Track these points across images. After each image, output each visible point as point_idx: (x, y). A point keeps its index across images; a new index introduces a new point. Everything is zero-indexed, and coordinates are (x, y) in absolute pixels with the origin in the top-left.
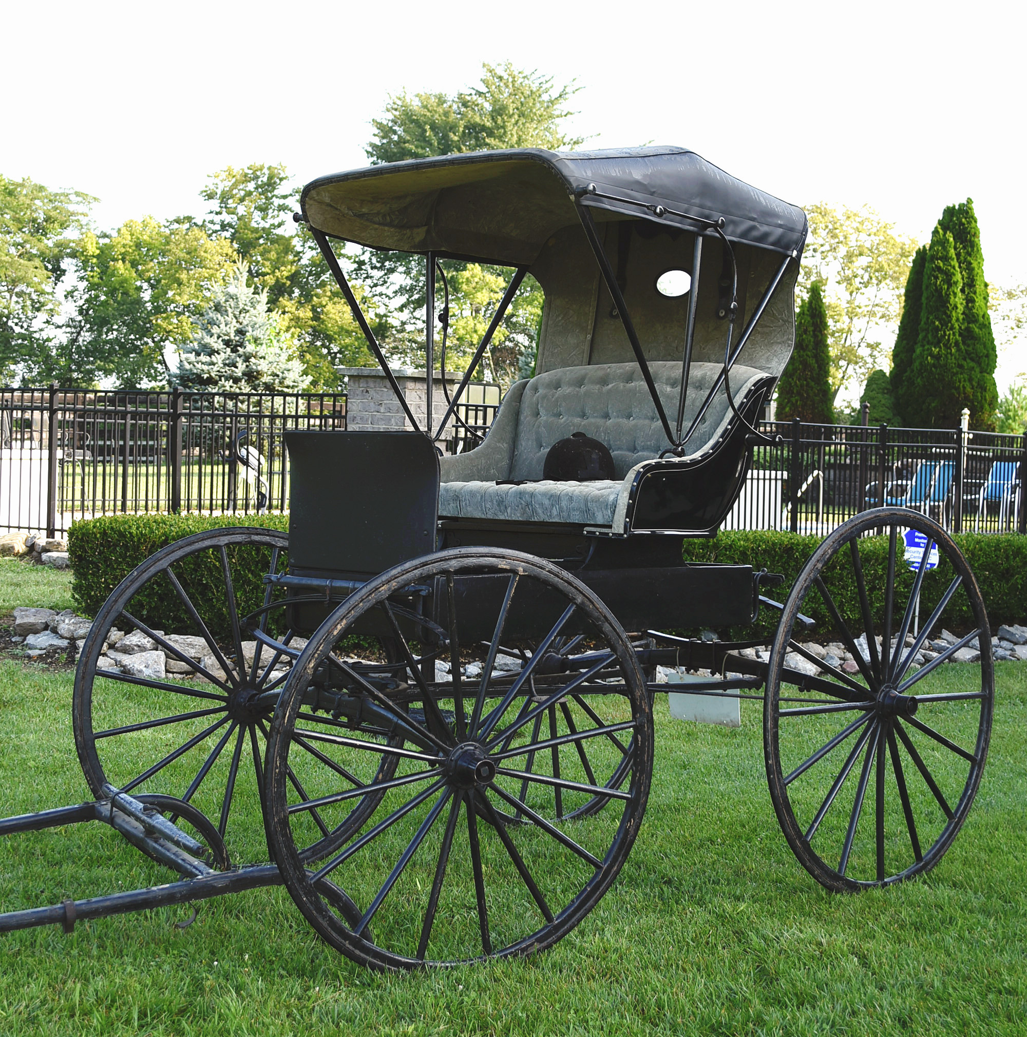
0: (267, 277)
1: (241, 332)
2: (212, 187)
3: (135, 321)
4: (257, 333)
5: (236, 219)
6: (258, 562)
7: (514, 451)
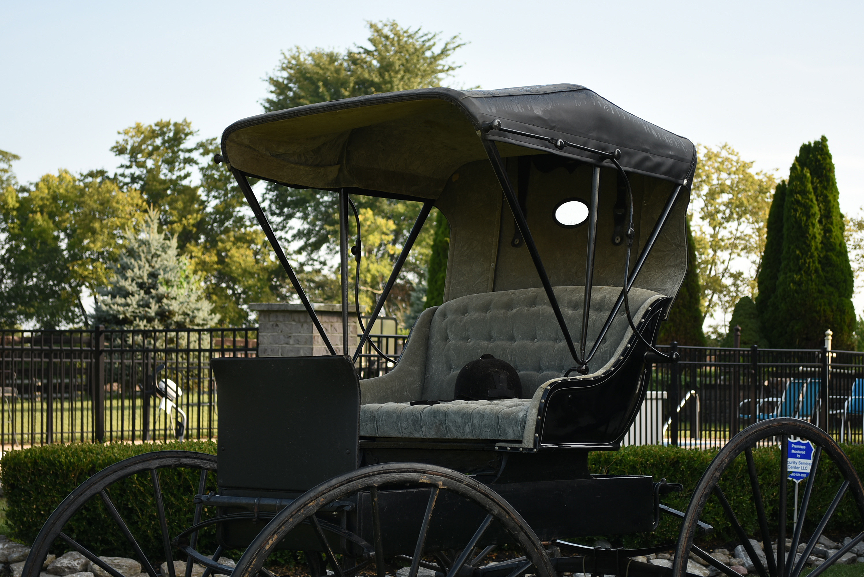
0: (175, 225)
1: (153, 275)
2: (121, 142)
3: (53, 268)
4: (169, 276)
5: (145, 172)
6: (179, 487)
7: (425, 374)
